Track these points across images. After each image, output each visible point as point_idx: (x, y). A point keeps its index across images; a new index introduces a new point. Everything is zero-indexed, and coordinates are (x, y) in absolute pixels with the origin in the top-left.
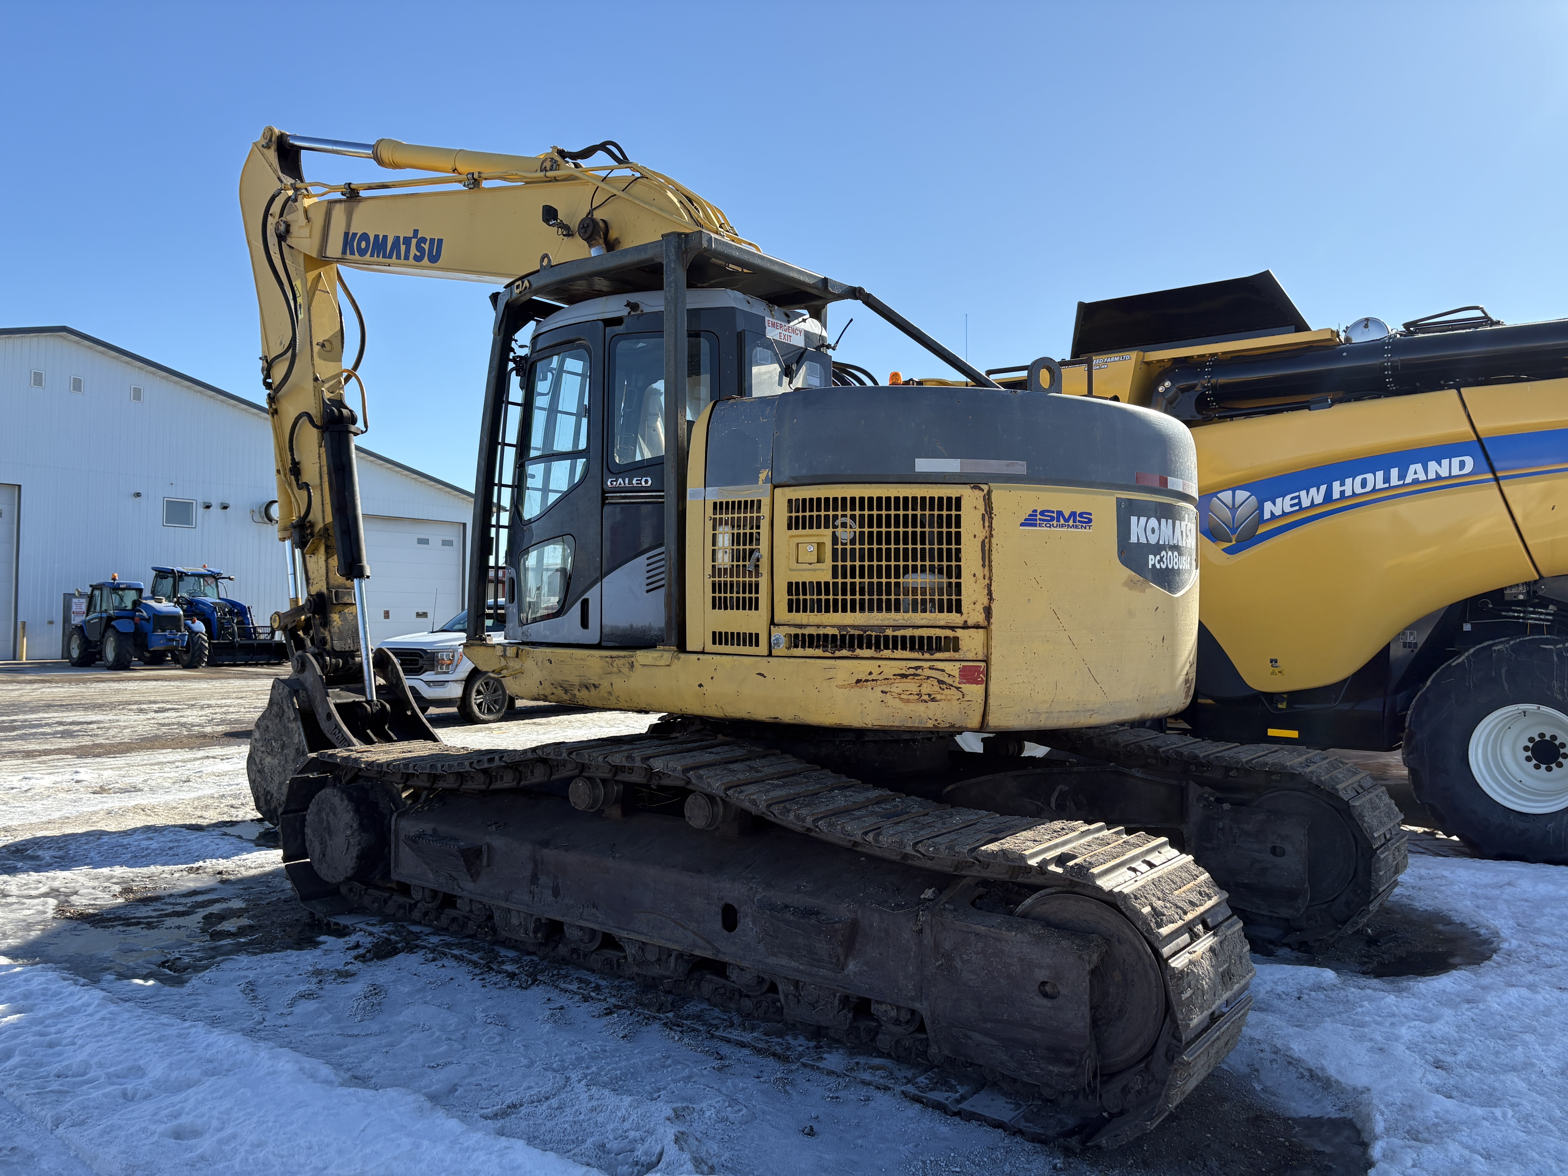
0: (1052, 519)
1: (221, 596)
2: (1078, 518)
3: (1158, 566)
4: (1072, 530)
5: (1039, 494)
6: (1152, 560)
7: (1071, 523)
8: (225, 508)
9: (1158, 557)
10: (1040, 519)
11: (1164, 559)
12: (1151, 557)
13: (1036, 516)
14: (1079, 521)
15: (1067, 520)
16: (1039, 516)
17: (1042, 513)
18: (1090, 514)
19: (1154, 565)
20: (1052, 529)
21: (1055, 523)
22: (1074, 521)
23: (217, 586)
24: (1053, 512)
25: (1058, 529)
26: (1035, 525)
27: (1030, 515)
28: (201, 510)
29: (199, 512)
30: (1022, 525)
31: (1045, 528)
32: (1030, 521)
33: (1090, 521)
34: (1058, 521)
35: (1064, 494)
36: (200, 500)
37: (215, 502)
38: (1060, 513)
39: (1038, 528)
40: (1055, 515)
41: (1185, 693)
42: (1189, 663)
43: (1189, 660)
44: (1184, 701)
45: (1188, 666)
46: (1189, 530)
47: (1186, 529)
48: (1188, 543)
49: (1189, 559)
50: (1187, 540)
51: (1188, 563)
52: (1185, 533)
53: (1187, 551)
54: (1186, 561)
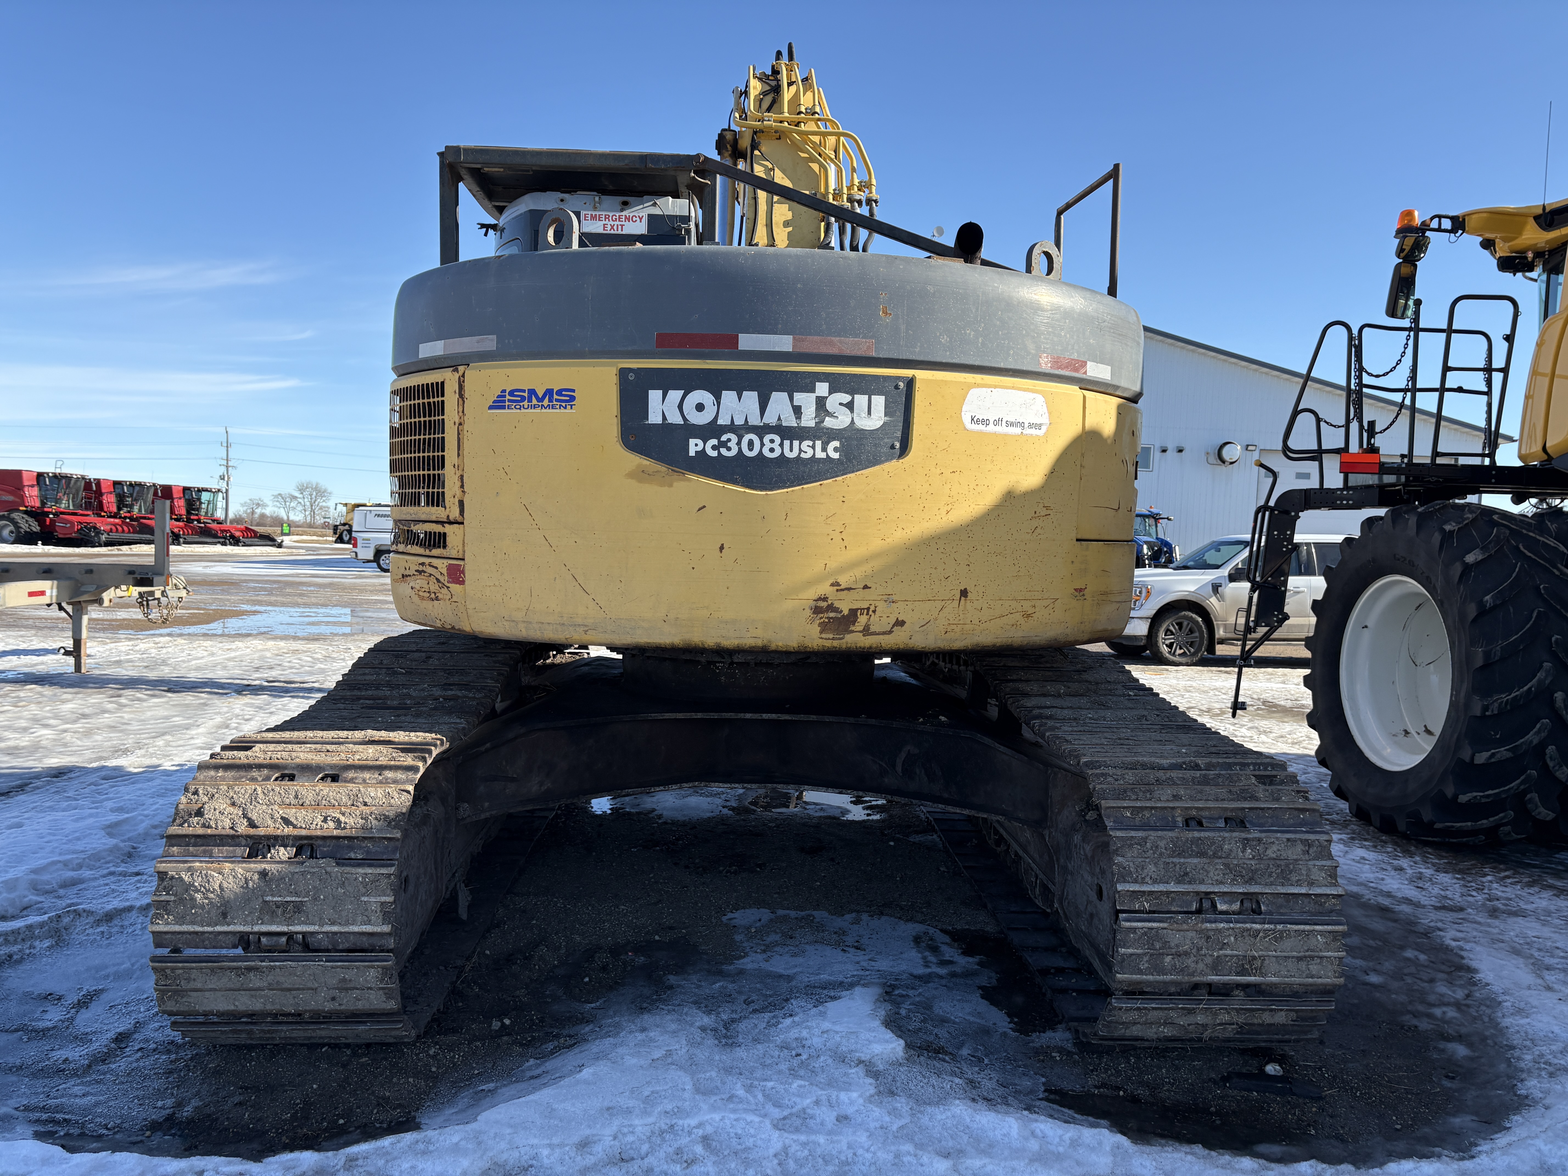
0: (523, 399)
1: (1159, 536)
2: (555, 397)
3: (712, 453)
4: (547, 410)
5: (508, 371)
6: (698, 445)
7: (546, 402)
8: (1180, 451)
9: (713, 442)
10: (509, 401)
11: (731, 444)
12: (694, 441)
13: (505, 396)
14: (557, 400)
15: (540, 400)
16: (508, 397)
17: (511, 393)
18: (573, 391)
19: (701, 452)
20: (523, 411)
21: (526, 403)
22: (550, 401)
23: (1156, 526)
24: (524, 391)
25: (529, 411)
26: (503, 407)
27: (499, 396)
28: (1158, 454)
29: (1156, 455)
30: (491, 408)
31: (515, 411)
32: (498, 404)
33: (573, 398)
34: (530, 401)
35: (537, 369)
36: (1158, 445)
37: (1171, 446)
38: (532, 392)
39: (507, 411)
40: (526, 395)
41: (820, 625)
42: (832, 585)
43: (831, 581)
44: (823, 636)
45: (825, 589)
46: (841, 404)
47: (821, 403)
48: (829, 422)
49: (836, 444)
50: (827, 419)
51: (824, 449)
52: (813, 408)
53: (825, 434)
54: (813, 447)
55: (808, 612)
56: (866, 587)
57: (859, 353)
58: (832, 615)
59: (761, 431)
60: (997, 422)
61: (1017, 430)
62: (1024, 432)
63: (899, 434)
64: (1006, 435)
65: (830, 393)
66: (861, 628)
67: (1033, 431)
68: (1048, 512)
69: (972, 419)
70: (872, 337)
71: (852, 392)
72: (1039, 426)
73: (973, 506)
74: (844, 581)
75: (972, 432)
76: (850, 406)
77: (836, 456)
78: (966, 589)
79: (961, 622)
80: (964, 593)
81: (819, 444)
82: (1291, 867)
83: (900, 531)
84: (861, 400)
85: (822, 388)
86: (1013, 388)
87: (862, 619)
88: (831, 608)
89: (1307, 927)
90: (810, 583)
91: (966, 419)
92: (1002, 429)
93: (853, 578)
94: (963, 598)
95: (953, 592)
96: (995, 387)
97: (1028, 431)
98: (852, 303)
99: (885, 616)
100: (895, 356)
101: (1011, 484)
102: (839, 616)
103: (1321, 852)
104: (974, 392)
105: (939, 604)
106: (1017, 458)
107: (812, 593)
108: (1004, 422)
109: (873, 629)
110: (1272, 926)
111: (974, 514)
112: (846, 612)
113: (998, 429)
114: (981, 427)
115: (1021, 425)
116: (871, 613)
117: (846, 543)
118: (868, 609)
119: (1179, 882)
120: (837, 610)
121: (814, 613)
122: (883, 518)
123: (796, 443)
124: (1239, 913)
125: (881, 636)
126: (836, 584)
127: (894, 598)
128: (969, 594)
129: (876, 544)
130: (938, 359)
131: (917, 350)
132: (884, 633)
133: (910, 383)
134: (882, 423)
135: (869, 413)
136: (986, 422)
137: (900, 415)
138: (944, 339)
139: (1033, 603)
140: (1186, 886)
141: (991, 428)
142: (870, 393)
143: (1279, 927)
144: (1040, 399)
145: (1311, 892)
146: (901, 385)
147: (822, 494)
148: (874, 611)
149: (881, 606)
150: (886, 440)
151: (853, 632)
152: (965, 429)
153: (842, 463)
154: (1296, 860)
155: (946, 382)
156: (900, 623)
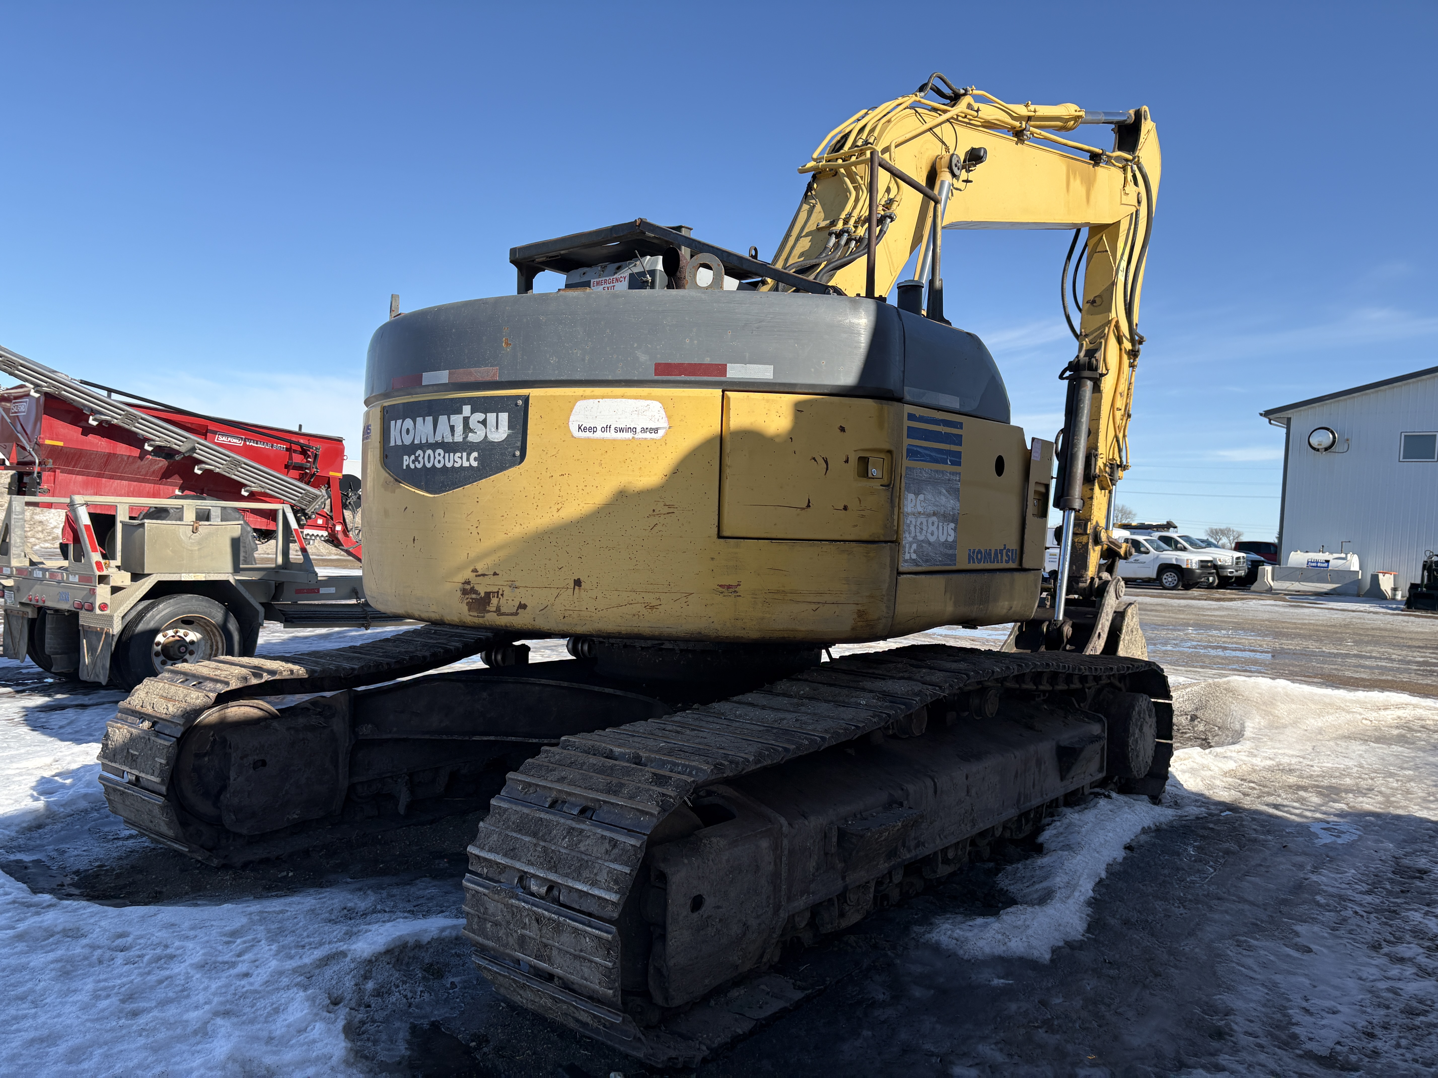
3: (412, 466)
6: (407, 461)
9: (413, 457)
11: (420, 459)
12: (406, 457)
19: (408, 466)
41: (468, 604)
42: (473, 571)
43: (472, 568)
44: (471, 613)
45: (468, 574)
46: (479, 422)
47: (466, 420)
48: (472, 438)
49: (475, 454)
50: (470, 434)
51: (468, 460)
52: (462, 427)
53: (469, 446)
54: (461, 458)
55: (459, 593)
56: (495, 574)
57: (488, 379)
58: (474, 596)
59: (434, 446)
60: (605, 429)
61: (629, 435)
62: (636, 436)
63: (519, 444)
64: (614, 440)
65: (472, 414)
66: (494, 609)
67: (648, 435)
68: (671, 510)
69: (580, 428)
70: (496, 366)
71: (485, 412)
72: (656, 430)
73: (582, 505)
74: (481, 567)
75: (580, 439)
76: (484, 423)
77: (475, 464)
78: (579, 579)
79: (577, 609)
80: (578, 583)
81: (465, 454)
82: (590, 863)
83: (518, 526)
84: (491, 417)
85: (467, 410)
86: (623, 397)
87: (494, 601)
88: (473, 591)
89: (580, 926)
90: (460, 569)
91: (574, 428)
92: (611, 435)
93: (486, 566)
94: (577, 587)
95: (567, 581)
96: (603, 397)
97: (640, 435)
98: (484, 338)
99: (510, 600)
100: (513, 378)
101: (622, 485)
102: (478, 597)
103: (621, 855)
104: (580, 405)
105: (555, 592)
106: (629, 461)
107: (461, 578)
108: (612, 428)
109: (503, 610)
110: (556, 917)
111: (583, 512)
112: (483, 595)
113: (607, 435)
114: (588, 434)
115: (634, 430)
116: (500, 596)
117: (480, 536)
118: (498, 592)
119: (505, 855)
120: (476, 592)
121: (463, 594)
122: (505, 516)
123: (452, 455)
124: (542, 898)
125: (510, 617)
126: (475, 571)
127: (517, 584)
128: (583, 584)
129: (500, 538)
130: (548, 378)
131: (530, 372)
132: (512, 614)
133: (526, 399)
134: (506, 435)
135: (497, 428)
136: (593, 430)
137: (519, 427)
138: (553, 360)
139: (657, 595)
140: (508, 860)
141: (599, 434)
142: (497, 411)
143: (562, 919)
144: (656, 405)
145: (590, 892)
146: (520, 402)
147: (464, 496)
148: (502, 595)
149: (507, 591)
150: (509, 450)
151: (489, 611)
152: (573, 436)
153: (479, 470)
154: (597, 858)
155: (554, 397)
156: (523, 606)
